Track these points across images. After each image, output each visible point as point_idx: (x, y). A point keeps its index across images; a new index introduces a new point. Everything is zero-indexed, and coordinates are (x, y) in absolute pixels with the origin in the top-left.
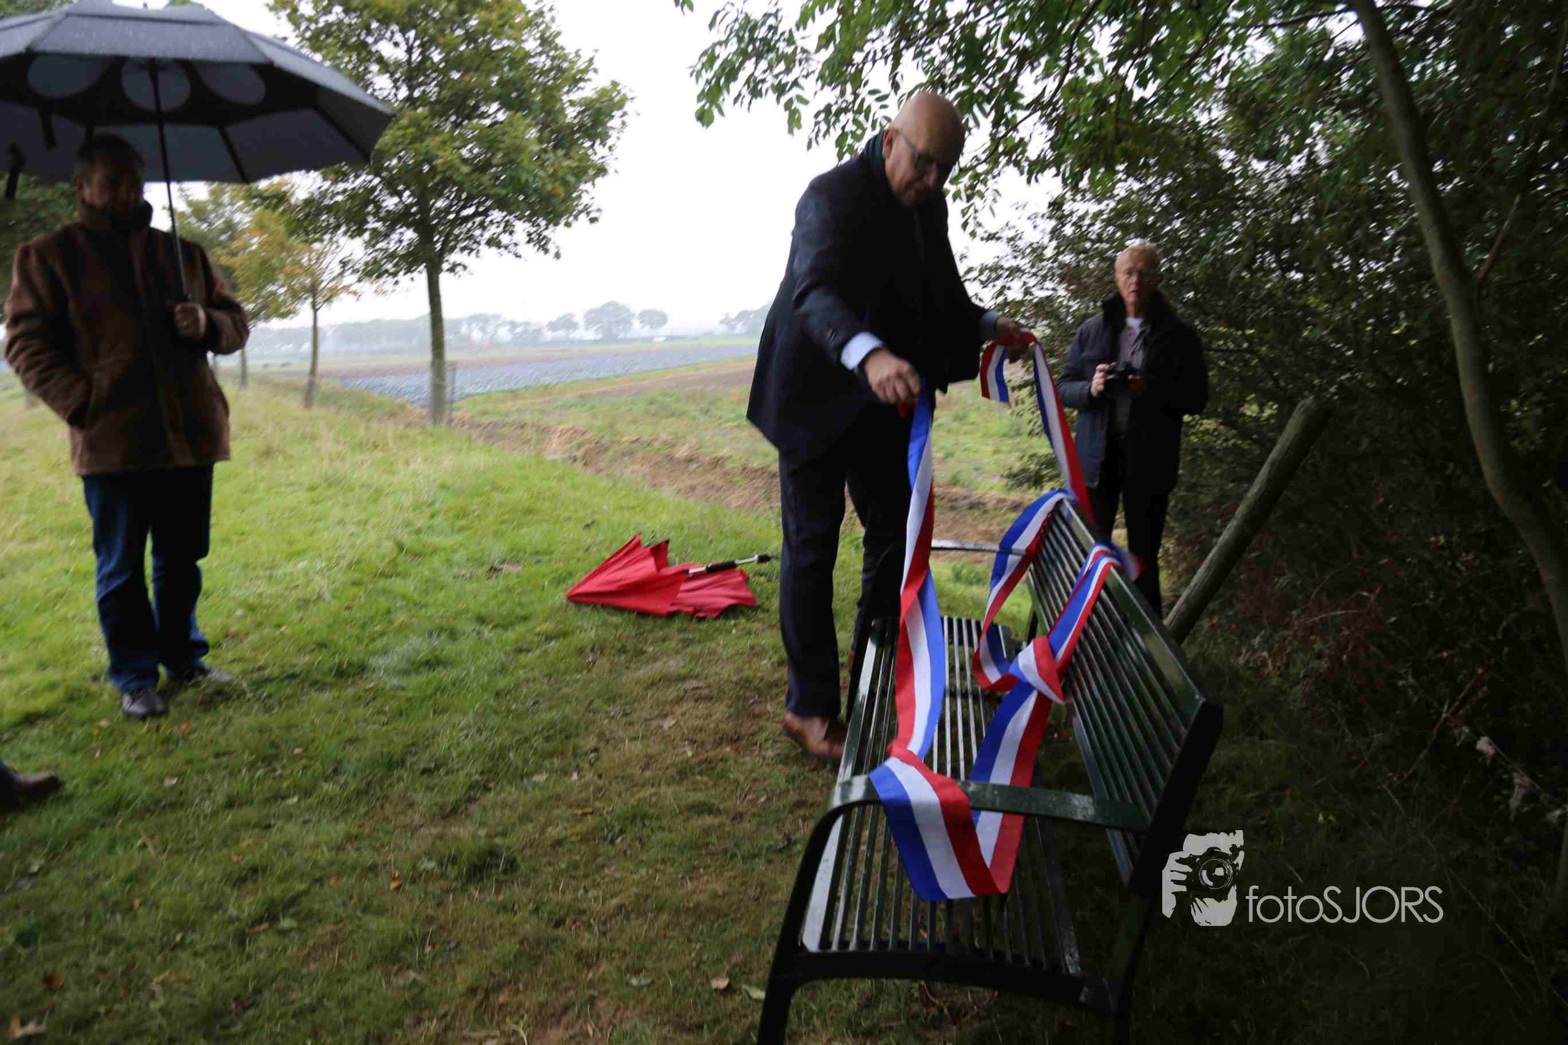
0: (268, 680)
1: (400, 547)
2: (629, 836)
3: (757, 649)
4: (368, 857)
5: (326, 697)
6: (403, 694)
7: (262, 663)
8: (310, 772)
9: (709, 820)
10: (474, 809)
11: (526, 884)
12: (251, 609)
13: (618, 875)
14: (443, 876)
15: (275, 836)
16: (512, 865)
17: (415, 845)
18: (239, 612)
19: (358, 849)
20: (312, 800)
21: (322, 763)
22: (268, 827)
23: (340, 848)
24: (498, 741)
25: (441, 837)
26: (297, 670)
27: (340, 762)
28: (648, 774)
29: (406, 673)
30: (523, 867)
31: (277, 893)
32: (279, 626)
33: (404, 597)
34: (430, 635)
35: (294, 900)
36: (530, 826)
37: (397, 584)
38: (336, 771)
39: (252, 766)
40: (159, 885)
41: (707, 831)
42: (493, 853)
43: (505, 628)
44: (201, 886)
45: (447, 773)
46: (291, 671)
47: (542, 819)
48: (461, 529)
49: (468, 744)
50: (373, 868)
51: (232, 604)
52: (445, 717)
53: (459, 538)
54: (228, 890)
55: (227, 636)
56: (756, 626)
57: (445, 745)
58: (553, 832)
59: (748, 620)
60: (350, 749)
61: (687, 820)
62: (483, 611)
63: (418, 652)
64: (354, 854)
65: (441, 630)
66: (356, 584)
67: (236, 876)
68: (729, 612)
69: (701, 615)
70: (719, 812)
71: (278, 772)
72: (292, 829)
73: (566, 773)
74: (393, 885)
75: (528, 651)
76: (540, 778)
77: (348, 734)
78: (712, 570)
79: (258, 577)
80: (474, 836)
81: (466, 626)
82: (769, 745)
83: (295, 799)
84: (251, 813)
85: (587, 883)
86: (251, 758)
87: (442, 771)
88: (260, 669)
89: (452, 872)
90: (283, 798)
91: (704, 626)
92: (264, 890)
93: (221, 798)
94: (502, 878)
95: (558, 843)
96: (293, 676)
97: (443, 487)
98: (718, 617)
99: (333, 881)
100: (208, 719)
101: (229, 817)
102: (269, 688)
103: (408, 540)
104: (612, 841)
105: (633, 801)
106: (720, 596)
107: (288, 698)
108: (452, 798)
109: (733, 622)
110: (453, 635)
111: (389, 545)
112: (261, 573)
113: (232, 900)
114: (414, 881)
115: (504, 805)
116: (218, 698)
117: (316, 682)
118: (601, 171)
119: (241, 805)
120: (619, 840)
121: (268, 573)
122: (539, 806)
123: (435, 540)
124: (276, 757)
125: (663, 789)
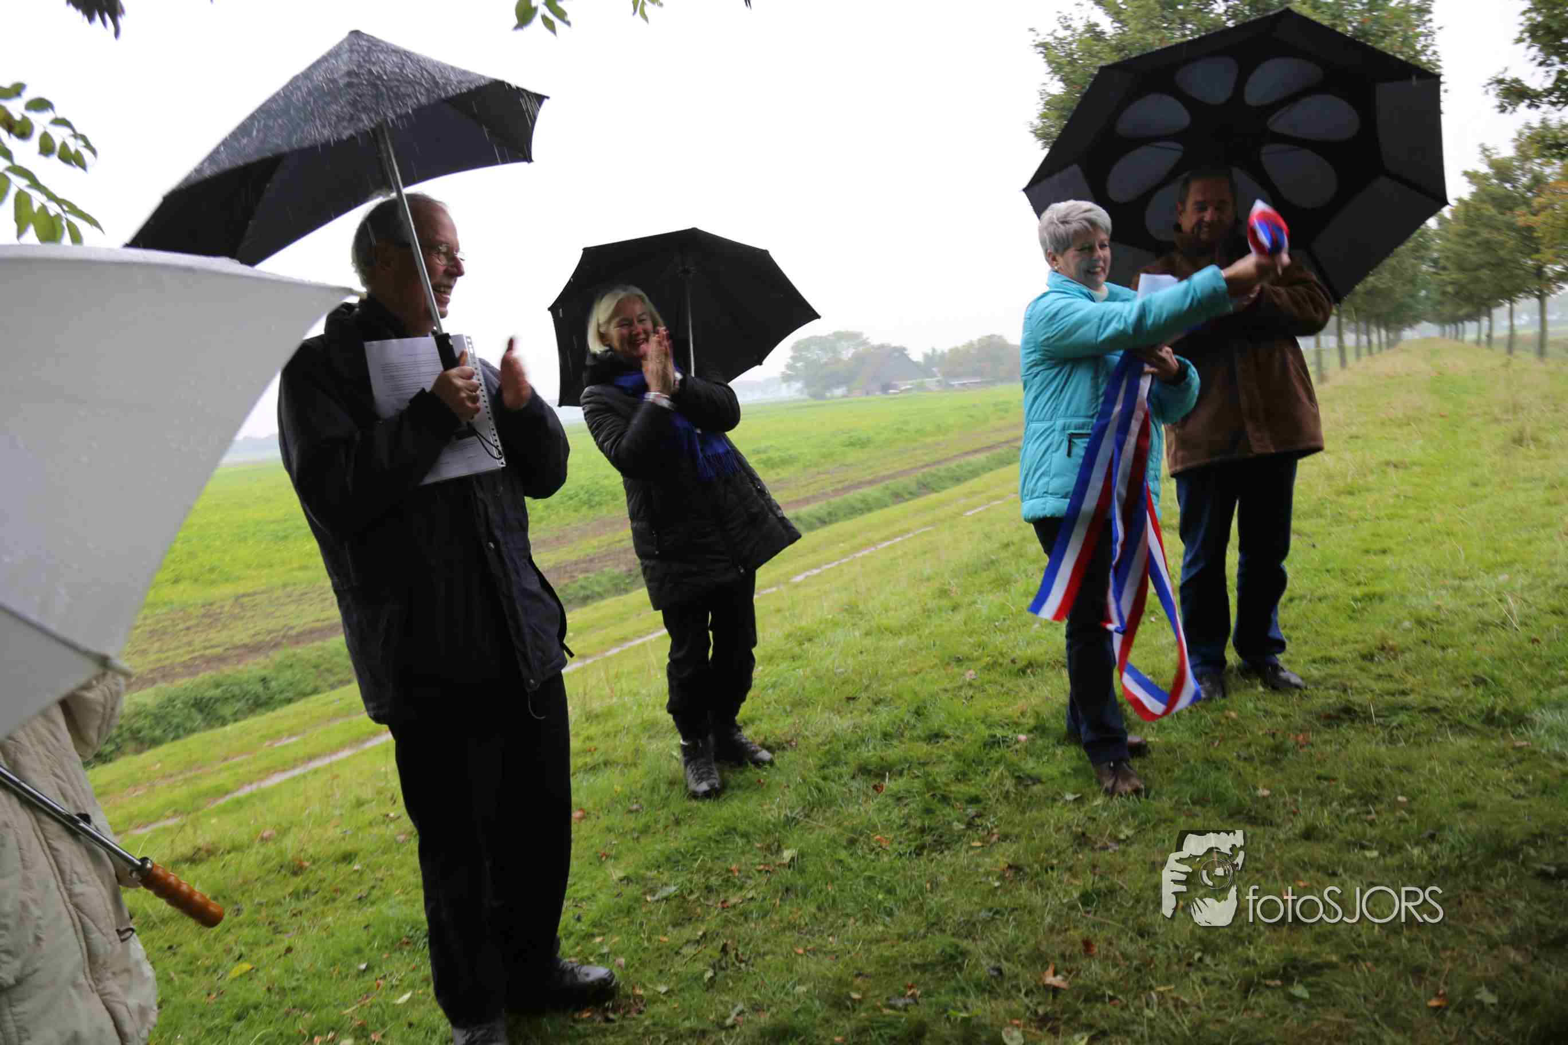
0: (1405, 708)
5: (1464, 743)
6: (1557, 764)
7: (1408, 686)
8: (1402, 827)
12: (1420, 623)
17: (1483, 965)
18: (1407, 624)
21: (1420, 822)
26: (1440, 705)
27: (1441, 827)
31: (1305, 953)
32: (1443, 648)
35: (1319, 969)
38: (1432, 837)
46: (1433, 702)
50: (1419, 971)
51: (1404, 613)
60: (1461, 815)
66: (1556, 612)
71: (1370, 817)
74: (1433, 1003)
77: (1468, 797)
79: (1444, 587)
83: (1375, 854)
84: (1321, 852)
86: (1350, 791)
88: (1404, 693)
90: (1363, 847)
93: (1300, 825)
96: (1434, 710)
99: (1367, 966)
100: (1328, 735)
101: (1302, 850)
102: (1403, 717)
107: (1418, 734)
112: (1450, 582)
114: (1461, 1009)
116: (1343, 716)
117: (1460, 723)
119: (1318, 840)
121: (1456, 582)
124: (1376, 799)
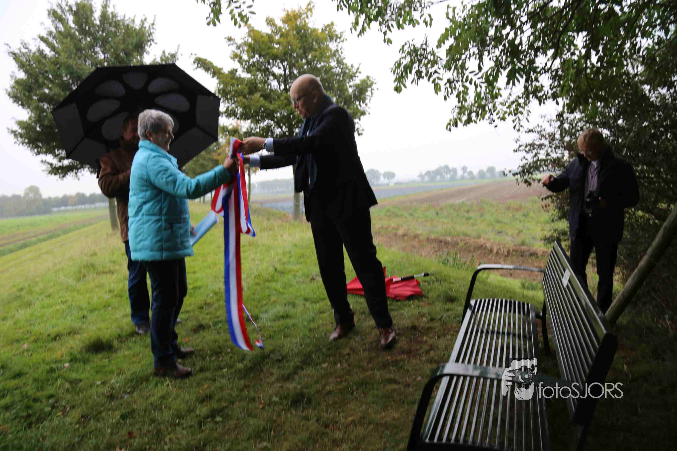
0: (220, 322)
1: (276, 270)
2: (360, 391)
3: (422, 313)
4: (252, 394)
6: (271, 329)
7: (218, 315)
8: (232, 359)
9: (395, 386)
10: (297, 377)
11: (315, 409)
12: (216, 294)
13: (353, 407)
14: (281, 404)
15: (217, 384)
16: (309, 401)
17: (271, 391)
18: (211, 295)
19: (248, 391)
20: (233, 370)
21: (238, 356)
22: (215, 380)
23: (242, 390)
24: (308, 349)
25: (282, 387)
28: (370, 365)
29: (274, 320)
30: (314, 402)
31: (215, 406)
33: (275, 290)
34: (285, 305)
35: (222, 410)
36: (318, 386)
37: (273, 285)
38: (243, 359)
39: (211, 356)
40: (172, 400)
41: (394, 390)
42: (302, 395)
43: (316, 303)
44: (187, 402)
45: (287, 361)
47: (324, 382)
48: (301, 263)
49: (296, 350)
50: (253, 399)
51: (209, 291)
52: (288, 339)
53: (299, 266)
54: (197, 404)
55: (206, 304)
56: (422, 304)
57: (287, 350)
58: (328, 388)
59: (418, 301)
61: (385, 386)
62: (307, 296)
63: (279, 312)
64: (246, 393)
65: (289, 303)
66: (257, 284)
67: (200, 399)
68: (410, 298)
69: (398, 298)
70: (398, 383)
71: (221, 359)
72: (224, 381)
73: (335, 364)
74: (261, 406)
75: (324, 312)
76: (324, 365)
78: (404, 280)
80: (295, 388)
81: (300, 302)
82: (423, 355)
83: (226, 370)
84: (208, 374)
85: (341, 410)
86: (211, 353)
87: (284, 361)
89: (285, 402)
90: (222, 369)
91: (399, 303)
92: (211, 405)
93: (198, 368)
94: (305, 406)
95: (330, 392)
97: (295, 246)
98: (406, 300)
99: (237, 403)
100: (195, 337)
103: (279, 267)
104: (352, 393)
105: (362, 376)
106: (407, 291)
108: (288, 372)
109: (412, 302)
110: (294, 305)
111: (271, 269)
113: (199, 408)
114: (269, 405)
115: (309, 376)
116: (200, 328)
118: (363, 113)
119: (205, 372)
120: (355, 393)
122: (323, 377)
123: (290, 267)
124: (221, 352)
125: (376, 371)
